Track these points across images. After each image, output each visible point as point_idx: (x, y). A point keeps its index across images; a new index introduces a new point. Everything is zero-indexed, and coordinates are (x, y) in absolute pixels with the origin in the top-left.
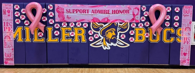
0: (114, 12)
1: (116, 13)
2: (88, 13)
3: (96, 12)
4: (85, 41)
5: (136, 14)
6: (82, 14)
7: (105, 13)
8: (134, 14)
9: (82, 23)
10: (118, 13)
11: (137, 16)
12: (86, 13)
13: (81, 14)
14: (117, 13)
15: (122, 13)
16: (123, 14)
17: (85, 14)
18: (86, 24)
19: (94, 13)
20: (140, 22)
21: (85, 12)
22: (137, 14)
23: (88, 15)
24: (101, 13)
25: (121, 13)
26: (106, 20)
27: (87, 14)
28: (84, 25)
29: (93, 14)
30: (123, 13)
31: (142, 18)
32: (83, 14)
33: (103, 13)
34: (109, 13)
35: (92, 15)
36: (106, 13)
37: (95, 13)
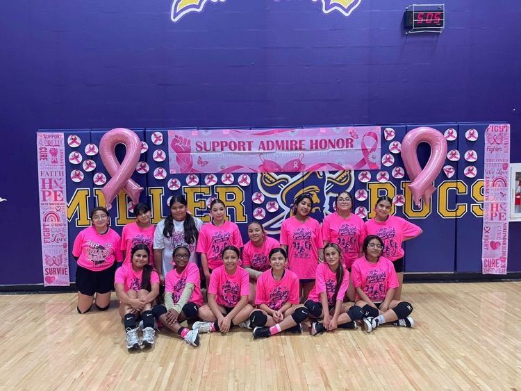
0: (314, 146)
1: (321, 147)
2: (250, 149)
3: (270, 148)
4: (244, 219)
5: (369, 148)
6: (236, 153)
7: (292, 149)
8: (367, 149)
9: (236, 176)
10: (325, 147)
11: (373, 153)
12: (244, 149)
13: (234, 153)
14: (323, 146)
15: (336, 147)
16: (337, 148)
17: (242, 151)
18: (245, 177)
19: (264, 149)
20: (380, 168)
21: (242, 148)
22: (373, 150)
23: (251, 156)
24: (283, 149)
25: (334, 147)
26: (296, 166)
27: (247, 151)
28: (240, 179)
29: (262, 151)
30: (339, 147)
31: (384, 157)
32: (239, 153)
33: (287, 148)
34: (303, 147)
35: (261, 154)
36: (296, 149)
37: (268, 149)
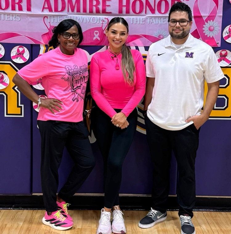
0: (124, 9)
1: (134, 11)
2: (29, 9)
3: (60, 8)
4: (18, 111)
5: (205, 14)
6: (9, 14)
7: (91, 12)
8: (201, 17)
9: (8, 47)
10: (141, 11)
11: (210, 23)
12: (20, 9)
13: (5, 14)
14: (138, 10)
15: (156, 11)
16: (157, 14)
17: (17, 12)
18: (21, 49)
19: (51, 10)
20: (219, 45)
21: (17, 6)
22: (211, 17)
23: (30, 19)
24: (78, 11)
25: (153, 11)
26: (97, 37)
27: (25, 12)
28: (14, 52)
29: (46, 12)
30: (159, 11)
31: (227, 29)
32: (13, 14)
33: (85, 11)
34: (108, 9)
35: (45, 17)
36: (98, 12)
37: (56, 10)
